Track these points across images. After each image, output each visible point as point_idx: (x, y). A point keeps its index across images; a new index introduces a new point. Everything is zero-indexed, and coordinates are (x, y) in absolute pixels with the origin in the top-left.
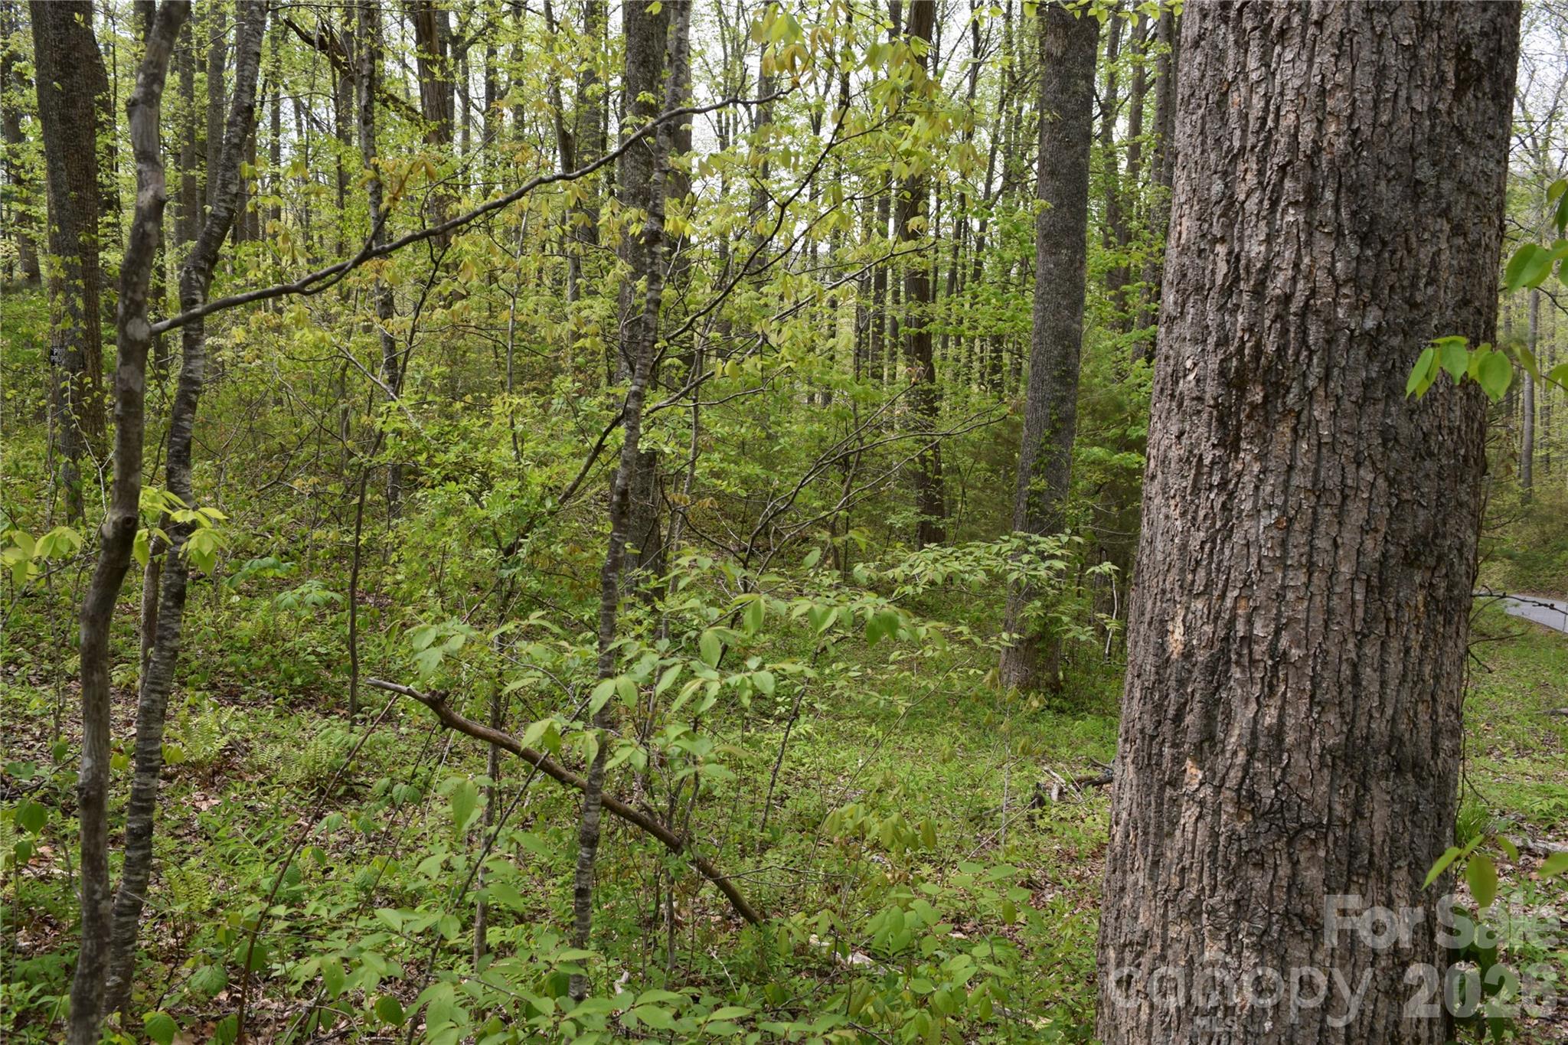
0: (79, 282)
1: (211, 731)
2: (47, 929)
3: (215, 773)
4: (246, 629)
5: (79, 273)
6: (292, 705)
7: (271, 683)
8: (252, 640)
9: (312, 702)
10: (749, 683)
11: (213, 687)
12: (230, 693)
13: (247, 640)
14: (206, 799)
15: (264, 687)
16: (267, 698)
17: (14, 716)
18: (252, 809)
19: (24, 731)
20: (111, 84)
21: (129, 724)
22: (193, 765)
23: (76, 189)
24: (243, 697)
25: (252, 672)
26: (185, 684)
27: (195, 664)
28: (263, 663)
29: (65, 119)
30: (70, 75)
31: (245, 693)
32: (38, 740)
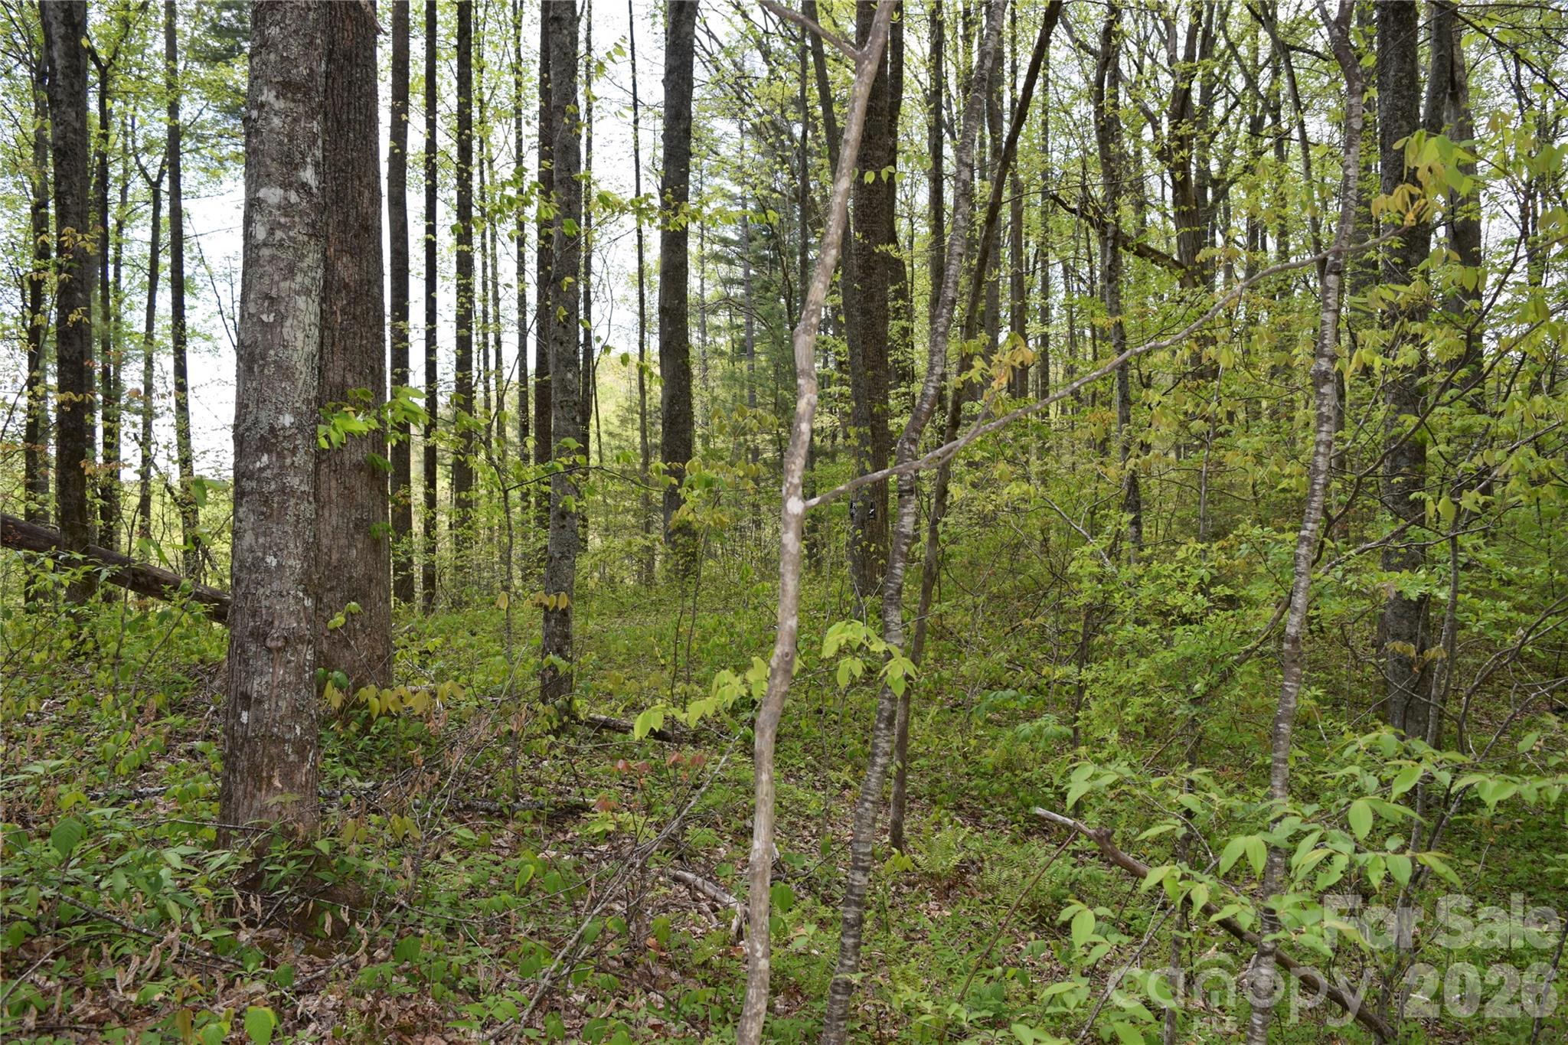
0: (868, 448)
1: (949, 848)
2: (799, 999)
3: (950, 887)
4: (991, 757)
5: (870, 440)
6: (1027, 832)
7: (1010, 809)
8: (996, 769)
9: (1046, 832)
10: (1383, 864)
11: (959, 807)
12: (973, 815)
13: (991, 767)
14: (940, 909)
15: (1003, 813)
16: (1006, 823)
17: (799, 814)
18: (978, 925)
19: (804, 827)
20: (909, 276)
21: (885, 832)
22: (932, 875)
23: (873, 368)
24: (983, 820)
25: (994, 796)
26: (935, 802)
27: (944, 784)
28: (1003, 790)
29: (865, 312)
30: (869, 276)
31: (986, 816)
32: (813, 837)
